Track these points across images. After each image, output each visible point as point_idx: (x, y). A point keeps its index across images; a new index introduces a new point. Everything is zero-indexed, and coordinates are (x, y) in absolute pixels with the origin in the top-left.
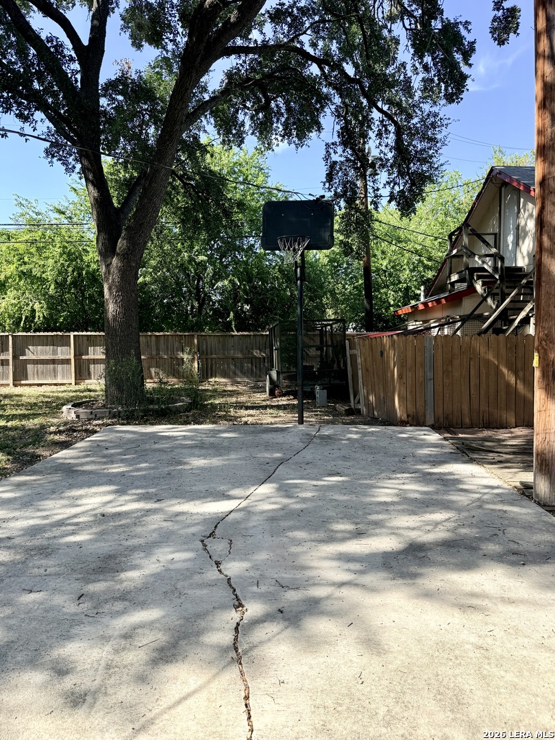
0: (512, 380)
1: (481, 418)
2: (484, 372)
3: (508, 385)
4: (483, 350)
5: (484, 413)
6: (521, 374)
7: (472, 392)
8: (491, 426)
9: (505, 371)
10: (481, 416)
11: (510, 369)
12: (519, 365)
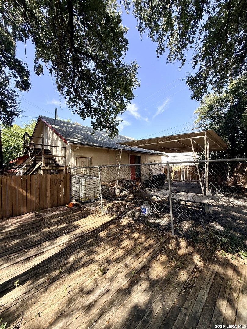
0: (25, 193)
1: (8, 213)
2: (10, 192)
3: (23, 196)
4: (9, 182)
5: (9, 210)
6: (29, 191)
7: (3, 202)
8: (14, 215)
9: (21, 190)
10: (8, 212)
11: (23, 189)
12: (28, 187)
